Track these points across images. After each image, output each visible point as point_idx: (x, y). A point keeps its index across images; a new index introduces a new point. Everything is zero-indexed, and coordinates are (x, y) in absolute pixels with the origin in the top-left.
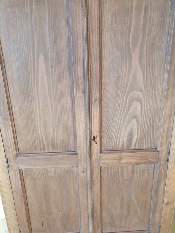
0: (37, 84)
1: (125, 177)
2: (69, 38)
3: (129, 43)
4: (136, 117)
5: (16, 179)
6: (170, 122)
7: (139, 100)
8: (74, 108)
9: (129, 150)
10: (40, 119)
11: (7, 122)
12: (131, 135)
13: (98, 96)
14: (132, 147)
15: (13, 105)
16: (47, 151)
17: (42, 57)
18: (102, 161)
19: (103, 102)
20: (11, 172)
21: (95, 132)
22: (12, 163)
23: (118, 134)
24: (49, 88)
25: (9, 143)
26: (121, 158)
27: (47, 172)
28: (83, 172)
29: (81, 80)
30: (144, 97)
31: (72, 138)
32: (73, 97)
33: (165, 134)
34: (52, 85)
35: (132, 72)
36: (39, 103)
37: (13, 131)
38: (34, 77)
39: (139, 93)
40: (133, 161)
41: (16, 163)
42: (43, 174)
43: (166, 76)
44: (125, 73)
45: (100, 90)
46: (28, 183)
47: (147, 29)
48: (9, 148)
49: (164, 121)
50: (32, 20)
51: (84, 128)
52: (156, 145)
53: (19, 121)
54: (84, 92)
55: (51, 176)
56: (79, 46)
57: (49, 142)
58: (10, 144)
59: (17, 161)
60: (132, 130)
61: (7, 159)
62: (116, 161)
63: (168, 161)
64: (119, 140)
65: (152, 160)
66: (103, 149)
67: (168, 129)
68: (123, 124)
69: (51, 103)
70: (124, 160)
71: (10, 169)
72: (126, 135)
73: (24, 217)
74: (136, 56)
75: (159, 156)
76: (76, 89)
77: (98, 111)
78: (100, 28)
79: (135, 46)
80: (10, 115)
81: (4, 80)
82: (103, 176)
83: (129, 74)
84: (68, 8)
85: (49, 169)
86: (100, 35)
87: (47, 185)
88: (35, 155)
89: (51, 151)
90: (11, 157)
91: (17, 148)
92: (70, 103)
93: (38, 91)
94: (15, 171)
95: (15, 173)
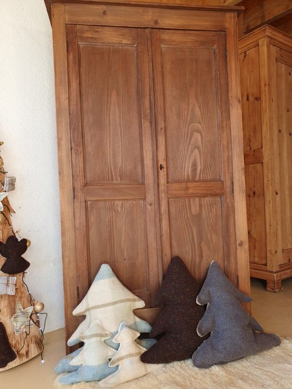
0: (109, 115)
1: (194, 212)
2: (138, 78)
3: (186, 84)
4: (198, 148)
5: (81, 213)
6: (229, 152)
7: (199, 132)
8: (142, 137)
9: (194, 181)
10: (110, 147)
11: (79, 148)
12: (194, 165)
13: (163, 126)
14: (197, 178)
16: (115, 182)
17: (114, 93)
18: (169, 192)
19: (168, 132)
20: (76, 204)
21: (162, 162)
22: (79, 194)
23: (183, 164)
24: (120, 119)
25: (78, 170)
26: (187, 188)
27: (114, 206)
28: (151, 205)
29: (148, 111)
30: (203, 128)
31: (139, 168)
32: (140, 126)
33: (226, 163)
34: (123, 116)
35: (191, 106)
36: (110, 132)
37: (84, 158)
38: (107, 108)
39: (199, 125)
40: (200, 192)
41: (83, 193)
42: (110, 208)
43: (219, 110)
45: (165, 121)
46: (92, 219)
48: (77, 176)
49: (224, 151)
51: (151, 157)
52: (220, 176)
53: (90, 149)
54: (151, 122)
55: (118, 211)
57: (117, 172)
58: (80, 172)
59: (84, 191)
60: (195, 160)
61: (74, 189)
62: (183, 192)
63: (233, 193)
64: (184, 171)
65: (218, 191)
66: (170, 180)
67: (228, 158)
68: (187, 154)
69: (121, 133)
70: (191, 191)
71: (76, 200)
72: (190, 165)
73: (84, 266)
74: (192, 94)
75: (223, 186)
76: (144, 119)
77: (164, 140)
78: (162, 72)
79: (191, 86)
82: (171, 210)
83: (189, 108)
84: (137, 56)
85: (116, 202)
86: (163, 76)
87: (113, 222)
88: (103, 185)
89: (119, 182)
90: (78, 186)
91: (85, 177)
92: (138, 133)
93: (109, 121)
94: (81, 202)
95: (81, 206)
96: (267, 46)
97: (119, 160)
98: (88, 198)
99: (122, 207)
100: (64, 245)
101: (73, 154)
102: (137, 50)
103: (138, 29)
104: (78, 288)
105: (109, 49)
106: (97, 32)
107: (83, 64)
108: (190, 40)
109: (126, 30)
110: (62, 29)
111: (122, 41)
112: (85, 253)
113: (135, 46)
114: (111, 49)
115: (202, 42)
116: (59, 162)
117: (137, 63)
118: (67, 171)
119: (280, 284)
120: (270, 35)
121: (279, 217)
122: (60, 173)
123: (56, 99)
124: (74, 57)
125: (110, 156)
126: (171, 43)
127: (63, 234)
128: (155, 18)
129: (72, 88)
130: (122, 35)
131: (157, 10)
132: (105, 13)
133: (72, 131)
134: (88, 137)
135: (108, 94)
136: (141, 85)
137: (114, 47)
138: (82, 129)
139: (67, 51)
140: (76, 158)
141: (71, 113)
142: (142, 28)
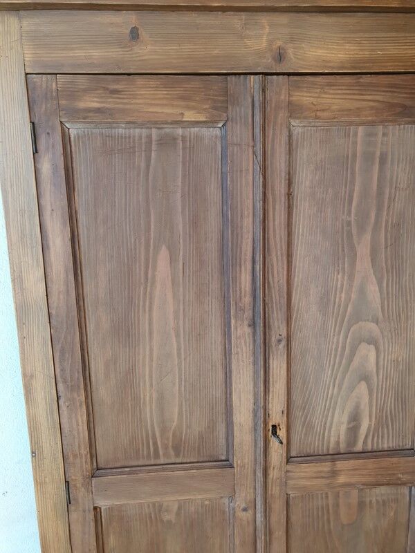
1: (344, 519)
2: (224, 215)
3: (349, 223)
4: (365, 378)
5: (84, 533)
7: (373, 341)
8: (230, 359)
9: (351, 454)
10: (151, 385)
11: (75, 395)
12: (355, 418)
13: (284, 334)
14: (359, 447)
15: (92, 356)
16: (162, 461)
17: (164, 254)
18: (291, 483)
19: (295, 345)
20: (74, 516)
21: (277, 417)
22: (80, 493)
23: (327, 416)
24: (176, 318)
25: (77, 444)
26: (334, 474)
27: (160, 511)
28: (245, 510)
29: (247, 300)
30: (382, 333)
31: (221, 428)
32: (227, 334)
34: (184, 310)
35: (357, 282)
36: (151, 350)
37: (88, 415)
38: (145, 294)
39: (373, 326)
40: (364, 480)
41: (88, 491)
42: (151, 517)
44: (342, 285)
45: (289, 320)
46: (112, 541)
47: (387, 196)
48: (75, 456)
50: (147, 179)
51: (251, 407)
53: (103, 392)
54: (253, 325)
55: (169, 522)
56: (245, 230)
57: (168, 439)
58: (80, 447)
59: (90, 488)
60: (357, 407)
61: (67, 483)
62: (324, 481)
64: (330, 432)
65: (405, 478)
66: (293, 454)
68: (338, 394)
69: (179, 349)
70: (342, 479)
71: (72, 508)
72: (345, 419)
74: (364, 249)
76: (236, 317)
77: (284, 366)
78: (289, 195)
79: (362, 229)
80: (85, 379)
81: (78, 303)
82: (293, 518)
83: (351, 286)
84: (224, 156)
85: (165, 504)
86: (290, 208)
87: (158, 545)
88: (135, 471)
89: (172, 459)
90: (77, 478)
91: (93, 455)
92: (220, 348)
93: (150, 324)
94: (84, 511)
95: (85, 518)
97: (174, 412)
98: (102, 502)
99: (178, 514)
101: (63, 408)
102: (224, 138)
103: (229, 78)
105: (149, 137)
106: (114, 92)
107: (81, 183)
108: (372, 104)
109: (196, 83)
110: (18, 89)
111: (182, 114)
113: (220, 125)
114: (154, 137)
115: (404, 106)
116: (30, 428)
117: (224, 175)
118: (51, 446)
122: (33, 453)
123: (13, 281)
124: (55, 168)
125: (150, 406)
126: (318, 113)
128: (279, 43)
130: (183, 98)
131: (283, 19)
132: (135, 34)
135: (147, 260)
136: (232, 234)
137: (163, 131)
138: (82, 349)
139: (36, 151)
140: (70, 418)
141: (53, 312)
142: (240, 74)
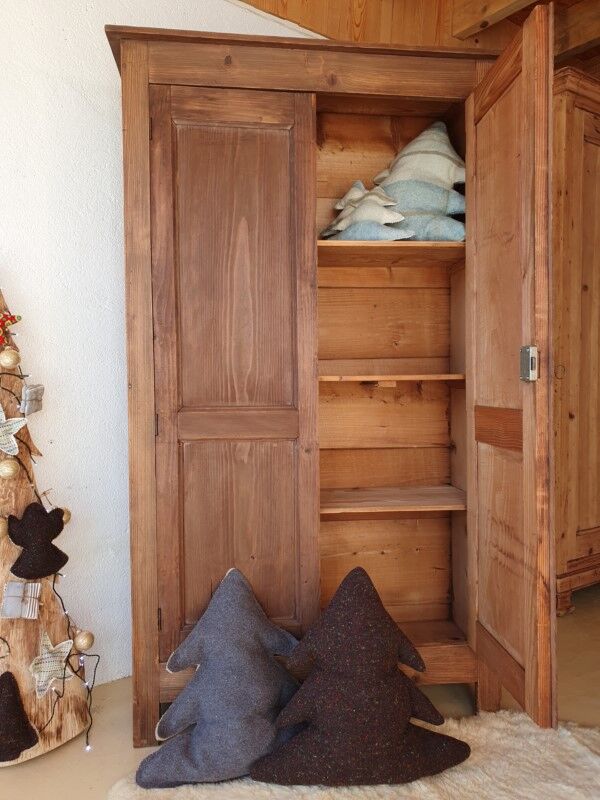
0: (232, 268)
2: (291, 195)
5: (168, 465)
8: (296, 315)
10: (231, 334)
11: (169, 336)
15: (183, 304)
16: (238, 403)
17: (243, 223)
20: (160, 447)
22: (167, 426)
24: (252, 278)
25: (167, 380)
27: (234, 451)
28: (308, 451)
31: (288, 376)
32: (293, 294)
34: (259, 272)
36: (232, 304)
37: (178, 355)
41: (174, 425)
46: (191, 477)
48: (164, 392)
50: (233, 164)
53: (191, 337)
55: (242, 461)
56: (308, 206)
57: (243, 384)
58: (169, 382)
59: (176, 421)
61: (157, 416)
69: (254, 305)
71: (159, 439)
73: (172, 568)
76: (301, 279)
80: (177, 323)
81: (175, 258)
84: (292, 150)
85: (239, 444)
87: (232, 483)
88: (216, 410)
89: (247, 403)
90: (166, 411)
92: (287, 308)
93: (231, 282)
94: (169, 443)
95: (169, 450)
96: (568, 111)
97: (249, 359)
98: (185, 436)
99: (250, 455)
100: (134, 525)
101: (158, 347)
102: (292, 137)
103: (296, 94)
104: (159, 610)
105: (236, 134)
106: (211, 99)
107: (182, 166)
109: (271, 97)
110: (142, 94)
111: (261, 118)
112: (176, 544)
113: (289, 128)
114: (240, 135)
116: (129, 362)
117: (292, 164)
118: (145, 381)
119: (568, 599)
120: (574, 87)
121: (573, 463)
122: (130, 384)
123: (126, 236)
124: (164, 151)
125: (230, 351)
127: (133, 506)
128: (332, 72)
129: (158, 214)
130: (264, 107)
131: (335, 56)
132: (228, 61)
133: (156, 300)
134: (187, 314)
135: (230, 227)
136: (298, 209)
137: (246, 131)
138: (176, 297)
139: (151, 139)
140: (162, 356)
141: (155, 264)
142: (303, 92)
